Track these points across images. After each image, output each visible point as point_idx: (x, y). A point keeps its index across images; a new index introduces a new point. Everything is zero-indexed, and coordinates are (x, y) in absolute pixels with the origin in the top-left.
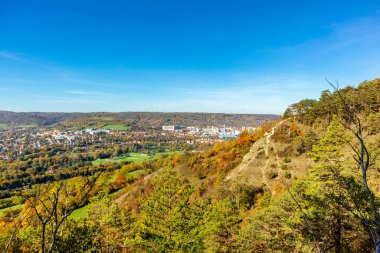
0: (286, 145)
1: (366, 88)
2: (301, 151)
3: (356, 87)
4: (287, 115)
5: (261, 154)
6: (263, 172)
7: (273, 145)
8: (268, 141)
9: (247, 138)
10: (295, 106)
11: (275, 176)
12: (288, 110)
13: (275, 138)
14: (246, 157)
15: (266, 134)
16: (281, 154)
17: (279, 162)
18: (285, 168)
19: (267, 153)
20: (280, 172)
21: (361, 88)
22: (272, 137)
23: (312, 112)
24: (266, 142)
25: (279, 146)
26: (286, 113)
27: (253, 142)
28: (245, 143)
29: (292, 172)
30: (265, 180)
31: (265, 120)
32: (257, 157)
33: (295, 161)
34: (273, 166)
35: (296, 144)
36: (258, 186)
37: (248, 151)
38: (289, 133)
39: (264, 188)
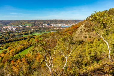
1: (112, 10)
2: (93, 30)
3: (108, 10)
4: (88, 19)
5: (81, 31)
6: (83, 36)
7: (85, 28)
8: (83, 27)
9: (76, 27)
10: (90, 16)
11: (86, 37)
13: (85, 26)
14: (76, 32)
15: (82, 25)
16: (87, 31)
17: (87, 33)
18: (89, 35)
19: (83, 31)
20: (87, 36)
21: (110, 10)
22: (84, 26)
25: (87, 29)
27: (78, 28)
29: (91, 36)
30: (83, 38)
33: (91, 33)
34: (85, 34)
35: (91, 28)
36: (82, 40)
37: (77, 30)
38: (89, 25)
39: (84, 41)
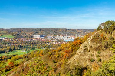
0: (99, 45)
2: (106, 47)
5: (86, 49)
6: (87, 59)
7: (92, 45)
8: (89, 43)
9: (78, 41)
10: (103, 24)
11: (93, 61)
12: (99, 26)
13: (93, 41)
14: (78, 51)
15: (88, 39)
16: (96, 49)
17: (95, 53)
18: (98, 56)
19: (89, 49)
24: (88, 43)
25: (95, 45)
26: (98, 28)
27: (81, 43)
28: (78, 44)
29: (102, 58)
30: (88, 63)
32: (84, 51)
33: (103, 53)
34: (92, 55)
35: (104, 44)
36: (84, 66)
37: (79, 48)
38: (100, 38)
39: (88, 67)
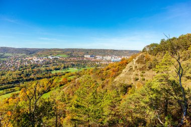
0: (143, 65)
1: (183, 38)
2: (150, 68)
3: (178, 37)
4: (144, 50)
5: (131, 69)
6: (132, 77)
7: (137, 65)
8: (135, 63)
9: (125, 62)
10: (148, 46)
11: (137, 80)
12: (145, 48)
14: (124, 71)
15: (134, 59)
16: (141, 69)
17: (140, 73)
18: (142, 76)
19: (134, 68)
20: (140, 77)
21: (180, 38)
22: (137, 61)
23: (156, 49)
24: (133, 63)
25: (140, 66)
26: (143, 50)
27: (127, 63)
28: (124, 64)
29: (145, 78)
30: (132, 81)
31: (133, 53)
32: (129, 71)
33: (147, 73)
34: (137, 75)
35: (148, 64)
36: (129, 84)
37: (125, 68)
38: (145, 60)
39: (132, 85)
